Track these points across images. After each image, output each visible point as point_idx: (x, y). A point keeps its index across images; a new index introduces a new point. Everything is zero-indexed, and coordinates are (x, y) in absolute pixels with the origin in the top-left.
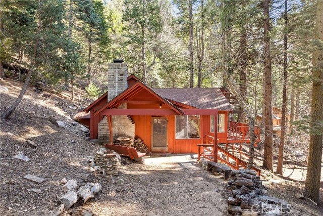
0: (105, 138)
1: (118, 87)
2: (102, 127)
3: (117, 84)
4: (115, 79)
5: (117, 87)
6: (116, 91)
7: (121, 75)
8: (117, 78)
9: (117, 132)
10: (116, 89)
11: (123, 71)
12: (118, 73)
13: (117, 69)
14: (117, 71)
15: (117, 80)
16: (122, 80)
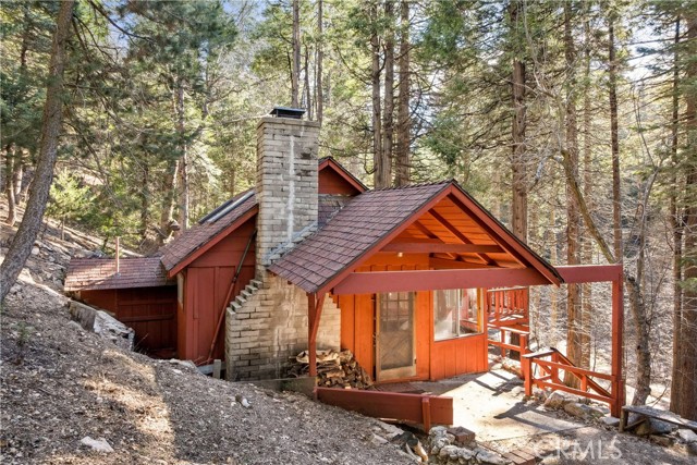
0: (254, 358)
1: (297, 192)
2: (245, 324)
3: (292, 184)
4: (284, 167)
5: (292, 196)
6: (291, 208)
7: (306, 156)
8: (292, 167)
9: (292, 337)
10: (291, 201)
11: (311, 144)
12: (296, 152)
13: (292, 138)
14: (292, 145)
15: (292, 172)
16: (306, 173)
